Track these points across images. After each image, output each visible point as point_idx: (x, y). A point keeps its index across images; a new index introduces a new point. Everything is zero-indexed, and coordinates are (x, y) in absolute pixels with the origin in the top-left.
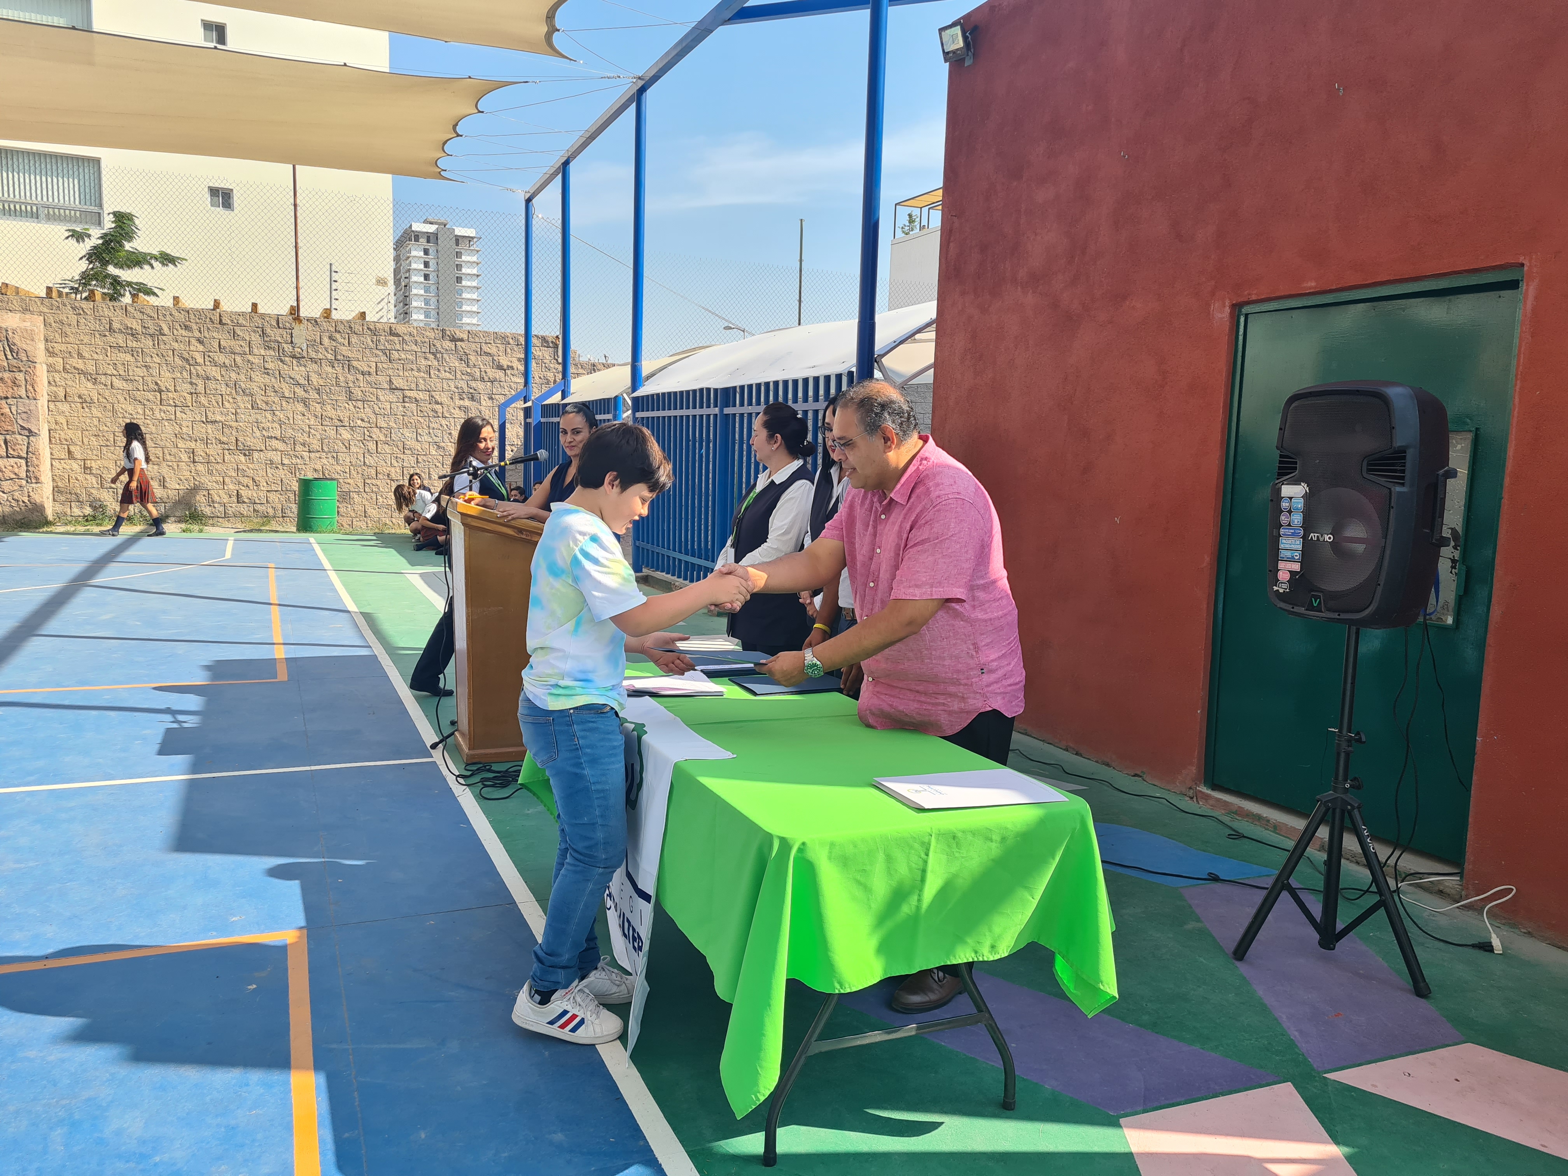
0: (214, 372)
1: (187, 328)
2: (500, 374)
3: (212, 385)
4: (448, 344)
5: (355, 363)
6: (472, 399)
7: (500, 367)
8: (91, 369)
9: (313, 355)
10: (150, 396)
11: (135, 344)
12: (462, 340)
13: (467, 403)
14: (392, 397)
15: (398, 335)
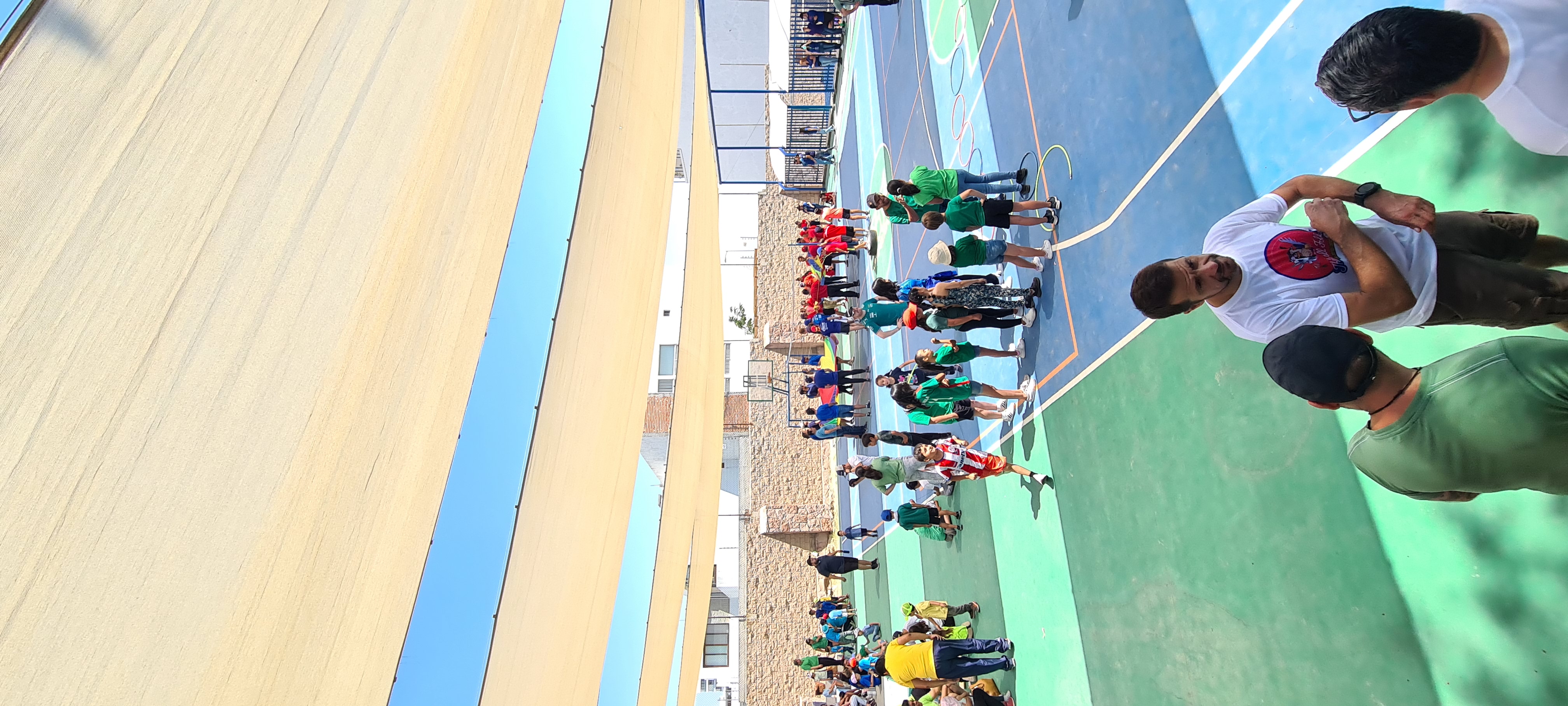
0: (777, 286)
1: (764, 293)
2: (772, 211)
3: (781, 287)
4: (764, 225)
5: (771, 250)
6: (780, 219)
7: (770, 210)
8: (779, 316)
9: (770, 260)
10: (786, 302)
11: (770, 306)
12: (762, 221)
13: (782, 220)
14: (781, 240)
15: (762, 239)
